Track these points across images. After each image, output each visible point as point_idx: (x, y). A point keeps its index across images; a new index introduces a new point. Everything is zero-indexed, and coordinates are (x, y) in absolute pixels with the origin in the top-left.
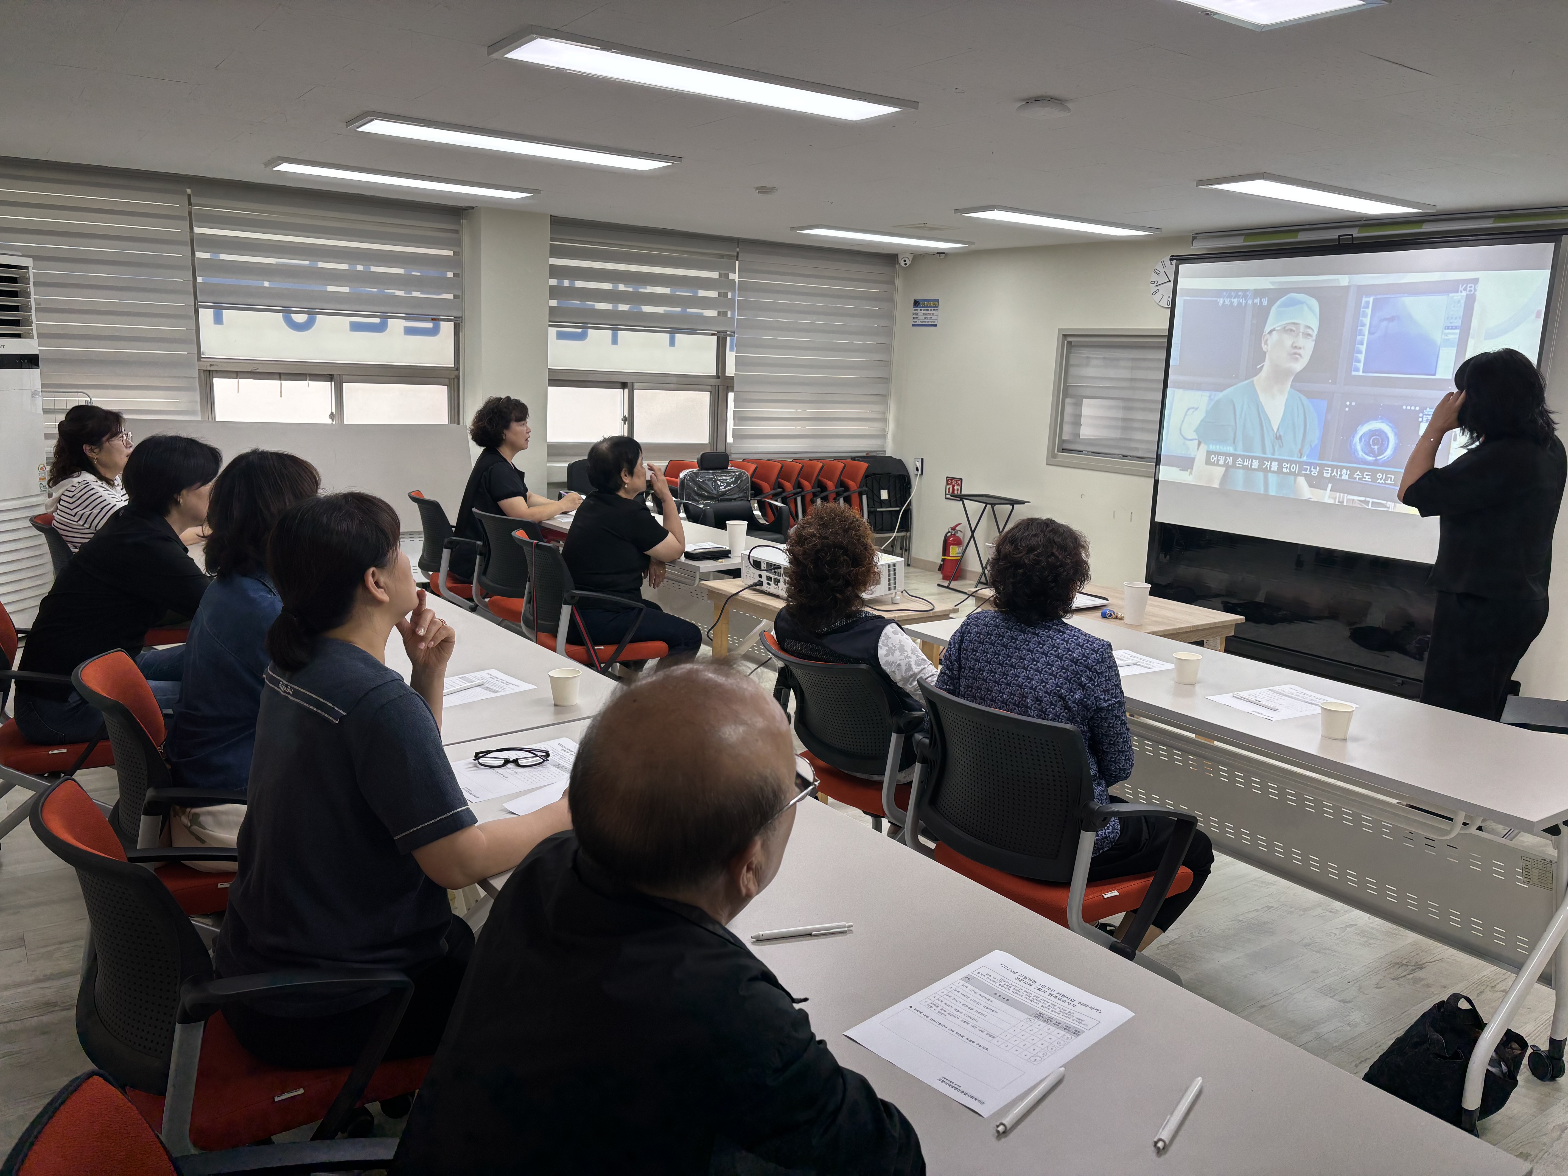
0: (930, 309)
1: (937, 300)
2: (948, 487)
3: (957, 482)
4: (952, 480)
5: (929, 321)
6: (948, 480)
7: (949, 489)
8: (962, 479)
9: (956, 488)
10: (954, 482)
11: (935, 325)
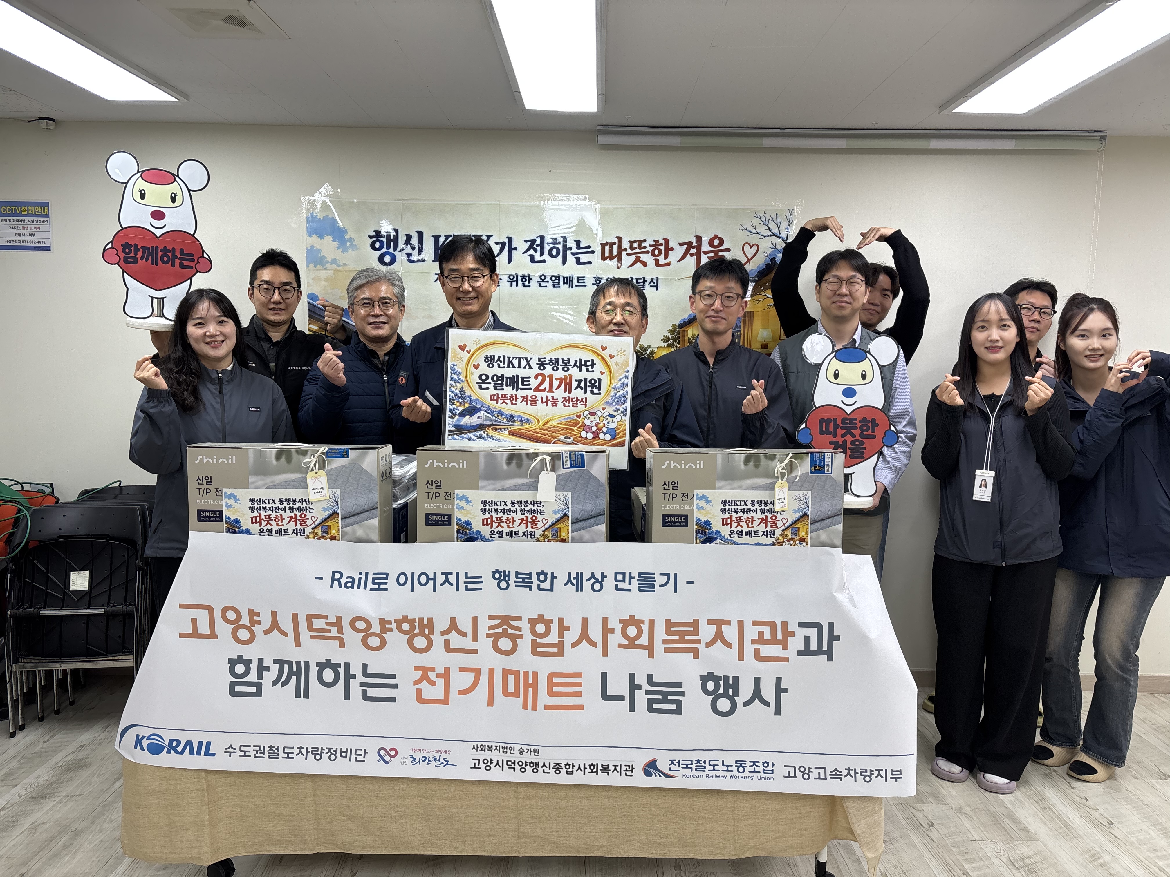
0: (27, 219)
5: (27, 240)
11: (48, 249)
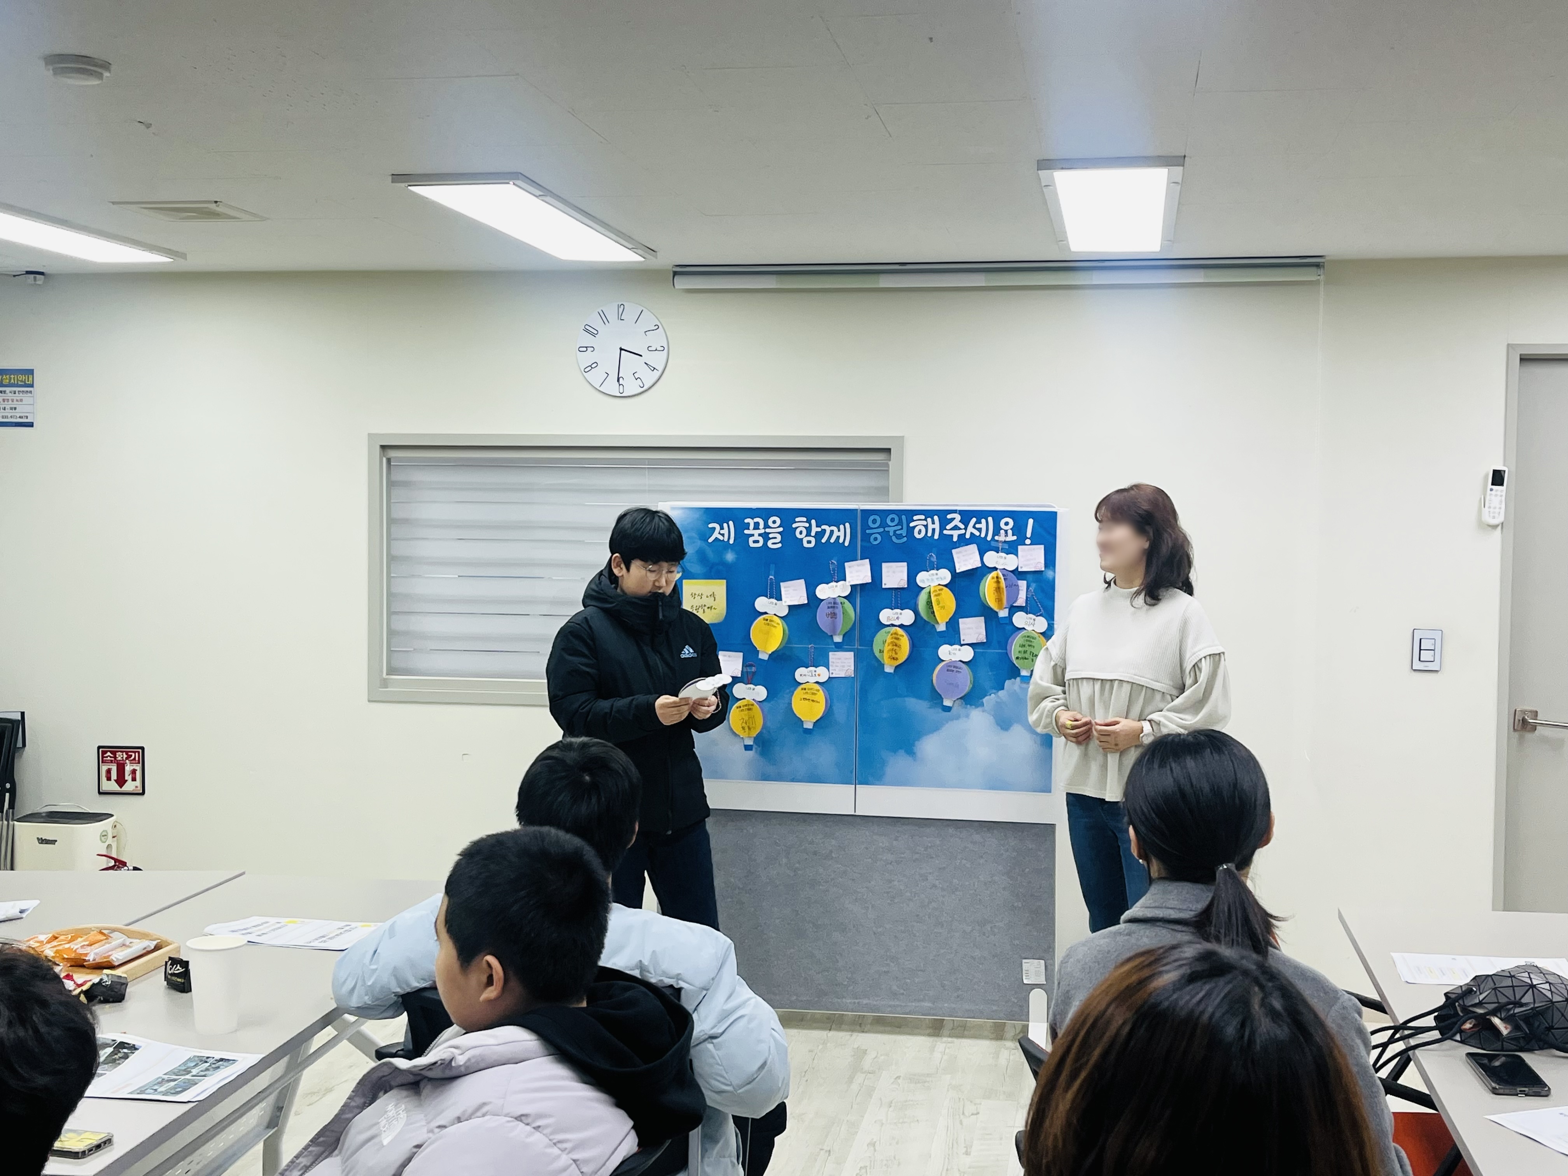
1: (31, 372)
2: (104, 768)
3: (129, 757)
4: (114, 753)
5: (7, 415)
6: (104, 753)
7: (109, 771)
8: (143, 749)
9: (128, 768)
10: (120, 756)
11: (30, 425)
